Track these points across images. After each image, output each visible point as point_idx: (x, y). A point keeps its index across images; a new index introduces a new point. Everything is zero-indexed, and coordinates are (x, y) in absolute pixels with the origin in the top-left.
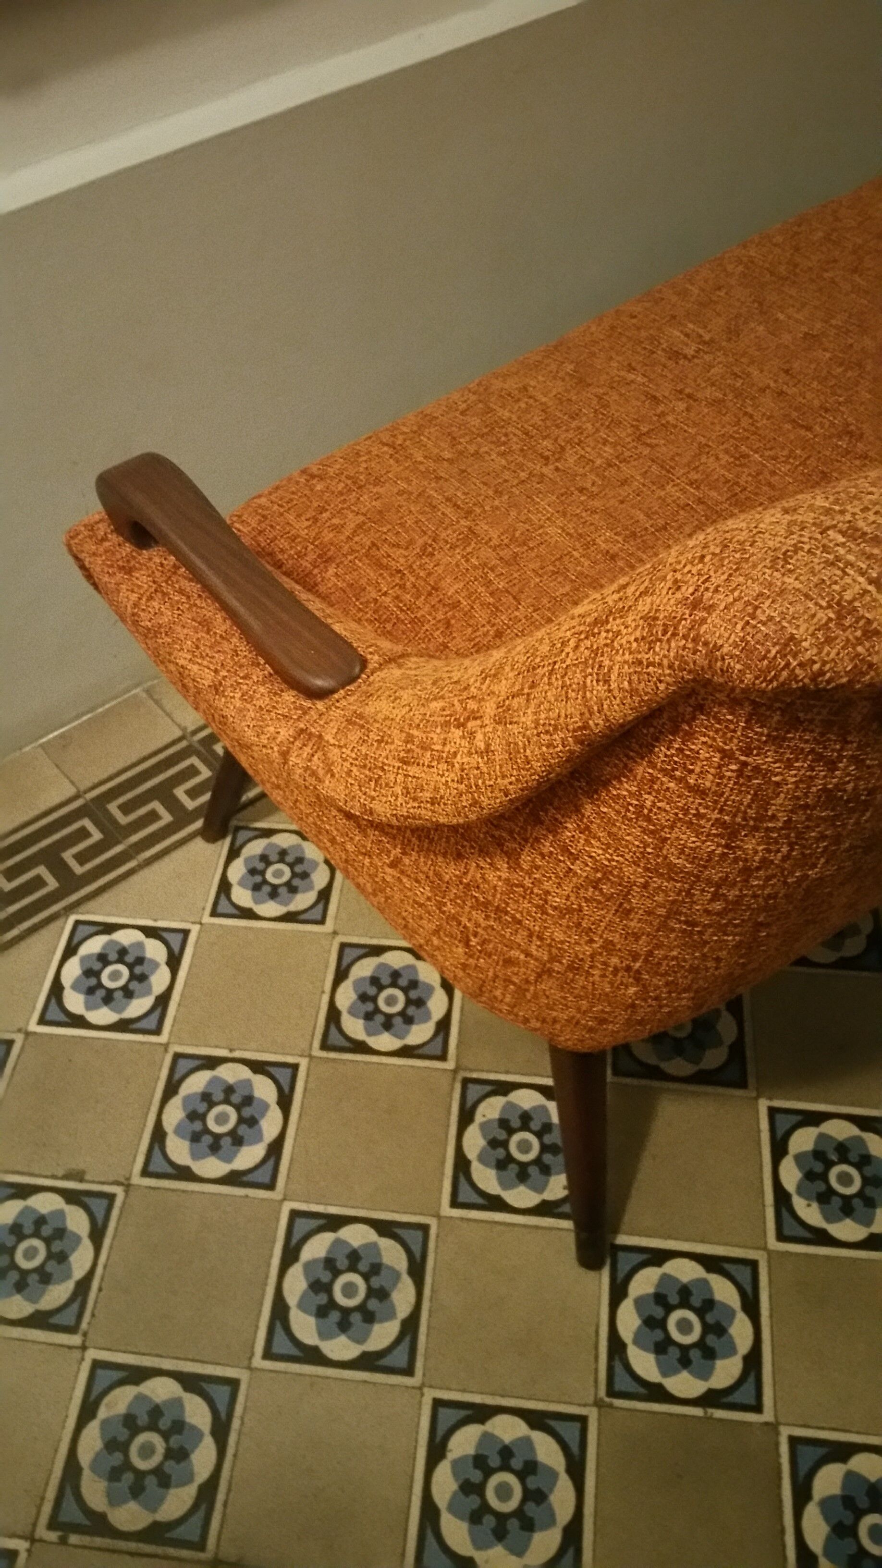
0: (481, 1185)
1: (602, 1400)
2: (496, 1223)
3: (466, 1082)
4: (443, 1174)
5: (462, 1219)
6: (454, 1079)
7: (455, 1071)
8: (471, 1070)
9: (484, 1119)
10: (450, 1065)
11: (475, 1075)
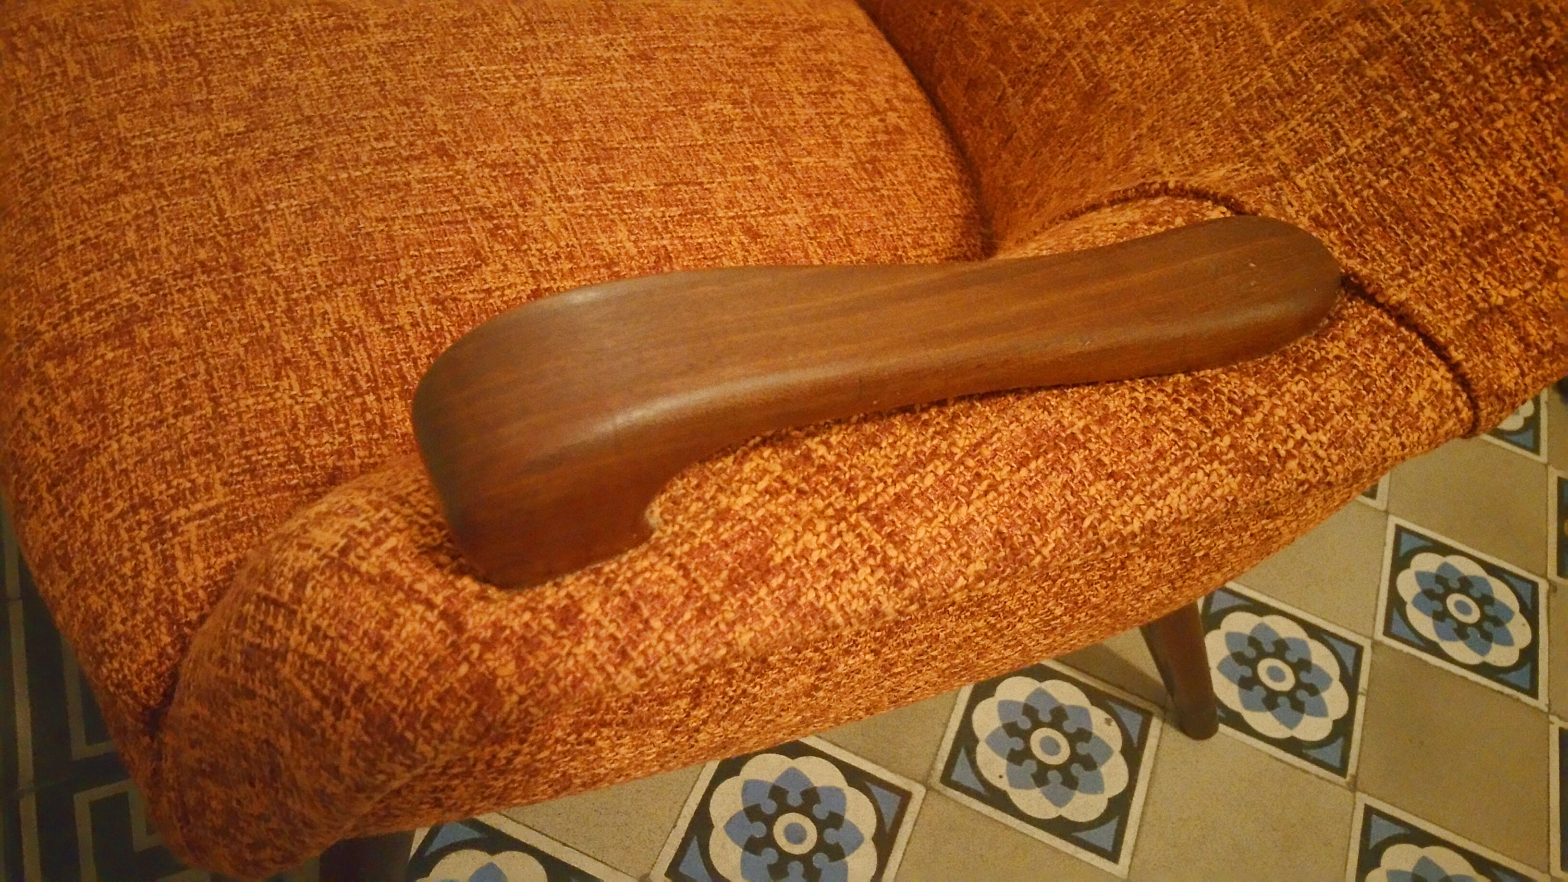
0: (1093, 815)
1: (1348, 784)
2: (1142, 818)
3: (947, 779)
4: (1072, 857)
5: (1133, 855)
6: (939, 793)
7: (929, 788)
8: (932, 768)
9: (1005, 778)
10: (918, 791)
11: (940, 766)
